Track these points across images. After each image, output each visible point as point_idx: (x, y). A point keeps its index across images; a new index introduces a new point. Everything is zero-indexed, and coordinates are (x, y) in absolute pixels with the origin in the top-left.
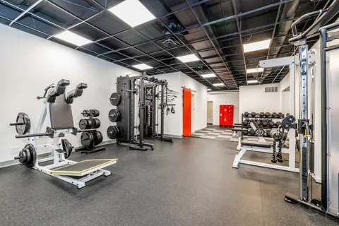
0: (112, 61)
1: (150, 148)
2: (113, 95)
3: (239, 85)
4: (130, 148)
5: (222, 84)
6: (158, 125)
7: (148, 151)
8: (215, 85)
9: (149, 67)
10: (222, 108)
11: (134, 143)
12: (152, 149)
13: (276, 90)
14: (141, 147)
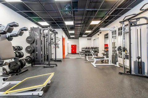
0: (26, 17)
1: (55, 65)
2: (28, 38)
3: (79, 37)
4: (44, 67)
5: (74, 36)
6: (53, 54)
7: (55, 67)
8: (71, 36)
9: (48, 25)
10: (72, 46)
11: (45, 64)
12: (57, 66)
13: (90, 39)
14: (49, 65)
